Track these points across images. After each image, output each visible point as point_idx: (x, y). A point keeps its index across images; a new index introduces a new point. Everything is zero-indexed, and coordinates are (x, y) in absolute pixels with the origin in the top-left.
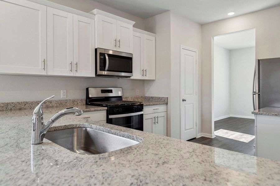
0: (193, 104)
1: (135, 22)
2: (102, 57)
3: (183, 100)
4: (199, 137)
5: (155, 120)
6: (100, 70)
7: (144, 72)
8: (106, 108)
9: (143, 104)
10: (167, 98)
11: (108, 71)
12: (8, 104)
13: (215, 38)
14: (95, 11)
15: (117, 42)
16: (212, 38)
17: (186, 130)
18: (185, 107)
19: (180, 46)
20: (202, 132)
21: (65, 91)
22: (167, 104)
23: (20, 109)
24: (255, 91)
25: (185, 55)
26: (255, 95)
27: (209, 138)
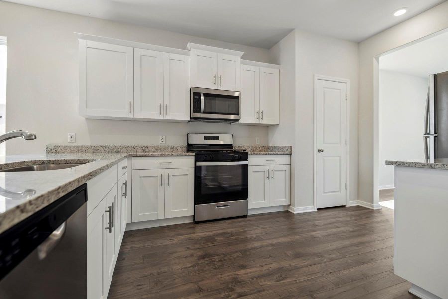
0: (340, 157)
1: (243, 53)
2: (197, 97)
3: (319, 151)
4: (351, 205)
5: (269, 175)
6: (194, 112)
7: (259, 114)
8: (194, 154)
9: (248, 153)
10: (291, 147)
11: (204, 112)
12: (105, 147)
13: (382, 59)
14: (189, 45)
15: (217, 78)
16: (374, 59)
17: (324, 193)
18: (323, 160)
19: (314, 75)
20: (358, 199)
21: (164, 136)
22: (291, 155)
23: (117, 152)
24: (428, 132)
25: (323, 87)
26: (428, 139)
27: (369, 209)
